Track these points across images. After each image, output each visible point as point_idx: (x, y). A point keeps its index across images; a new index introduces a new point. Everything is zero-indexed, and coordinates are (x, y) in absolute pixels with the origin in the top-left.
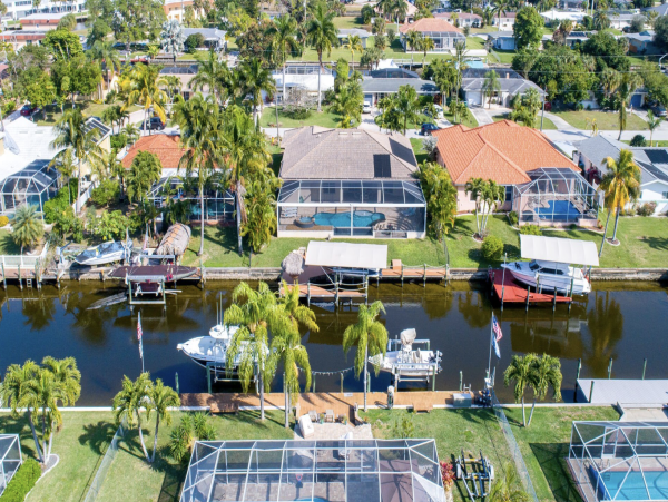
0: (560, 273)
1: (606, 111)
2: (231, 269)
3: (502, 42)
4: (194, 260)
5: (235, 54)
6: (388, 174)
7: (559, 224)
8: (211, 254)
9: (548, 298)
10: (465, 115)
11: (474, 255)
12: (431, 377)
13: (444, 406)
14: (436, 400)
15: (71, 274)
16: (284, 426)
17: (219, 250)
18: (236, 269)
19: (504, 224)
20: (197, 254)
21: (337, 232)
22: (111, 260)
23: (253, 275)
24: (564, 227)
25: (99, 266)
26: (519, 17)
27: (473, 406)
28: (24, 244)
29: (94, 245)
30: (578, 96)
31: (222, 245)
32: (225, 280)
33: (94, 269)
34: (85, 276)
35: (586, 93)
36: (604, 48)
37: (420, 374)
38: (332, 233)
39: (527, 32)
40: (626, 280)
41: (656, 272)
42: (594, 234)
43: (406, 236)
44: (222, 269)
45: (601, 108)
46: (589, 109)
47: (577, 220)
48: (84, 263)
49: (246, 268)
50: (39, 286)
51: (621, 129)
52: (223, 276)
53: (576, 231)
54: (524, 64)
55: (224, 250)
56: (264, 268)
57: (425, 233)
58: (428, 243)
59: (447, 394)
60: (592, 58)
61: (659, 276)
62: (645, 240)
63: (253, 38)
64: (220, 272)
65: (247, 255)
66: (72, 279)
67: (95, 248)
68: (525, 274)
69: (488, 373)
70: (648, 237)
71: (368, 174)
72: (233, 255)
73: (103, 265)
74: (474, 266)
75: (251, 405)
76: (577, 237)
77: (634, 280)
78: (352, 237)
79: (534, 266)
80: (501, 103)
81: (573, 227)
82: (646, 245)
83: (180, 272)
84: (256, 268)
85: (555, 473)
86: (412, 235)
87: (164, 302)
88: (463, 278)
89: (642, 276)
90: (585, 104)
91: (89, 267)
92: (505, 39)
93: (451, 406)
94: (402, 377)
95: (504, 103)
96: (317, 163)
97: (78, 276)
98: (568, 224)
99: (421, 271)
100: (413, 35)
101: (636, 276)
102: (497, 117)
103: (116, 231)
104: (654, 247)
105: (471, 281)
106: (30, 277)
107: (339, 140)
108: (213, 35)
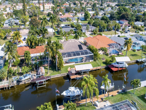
0: (123, 64)
1: (109, 31)
2: (57, 75)
3: (82, 19)
4: (47, 75)
5: (23, 26)
6: (82, 49)
7: (116, 54)
8: (50, 72)
9: (121, 69)
10: (85, 35)
11: (104, 63)
12: (113, 89)
13: (117, 94)
14: (115, 93)
15: (17, 84)
16: (92, 105)
17: (52, 71)
18: (58, 75)
19: (106, 56)
20: (47, 73)
21: (76, 63)
22: (27, 78)
23: (61, 75)
24: (117, 55)
25: (24, 80)
26: (85, 13)
27: (122, 92)
28: (3, 79)
29: (22, 75)
30: (104, 29)
31: (51, 70)
32: (55, 78)
33: (23, 82)
34: (21, 83)
35: (106, 28)
36: (106, 19)
37: (111, 88)
38: (75, 63)
39: (87, 16)
40: (131, 63)
41: (135, 61)
42: (122, 55)
43: (89, 61)
44: (54, 75)
45: (108, 31)
46: (106, 31)
47: (119, 53)
48: (21, 80)
49: (60, 74)
50: (10, 88)
51: (115, 34)
52: (55, 77)
53: (119, 55)
54: (91, 23)
55: (53, 71)
56: (64, 73)
57: (93, 60)
58: (94, 62)
59: (116, 91)
60: (104, 21)
61: (136, 61)
62: (131, 55)
63: (32, 21)
64: (54, 76)
65: (59, 71)
66: (17, 85)
67: (22, 76)
68: (116, 65)
69: (123, 85)
70: (131, 54)
71: (78, 50)
72: (55, 72)
73: (25, 80)
74: (105, 65)
75: (81, 103)
76: (120, 56)
77: (132, 63)
78: (79, 63)
79: (118, 63)
80: (89, 31)
81: (118, 54)
82: (132, 56)
83: (48, 78)
84: (62, 74)
85: (144, 101)
86: (91, 61)
87: (45, 86)
88: (103, 68)
89: (133, 62)
90: (105, 30)
91: (22, 81)
92: (82, 18)
93: (118, 93)
94: (108, 90)
95: (90, 31)
96: (67, 48)
97: (19, 84)
98: (117, 54)
99: (96, 68)
100: (68, 18)
101: (132, 62)
102: (90, 34)
103: (27, 71)
104: (133, 56)
105: (105, 68)
106: (7, 87)
107: (70, 43)
108: (17, 21)
